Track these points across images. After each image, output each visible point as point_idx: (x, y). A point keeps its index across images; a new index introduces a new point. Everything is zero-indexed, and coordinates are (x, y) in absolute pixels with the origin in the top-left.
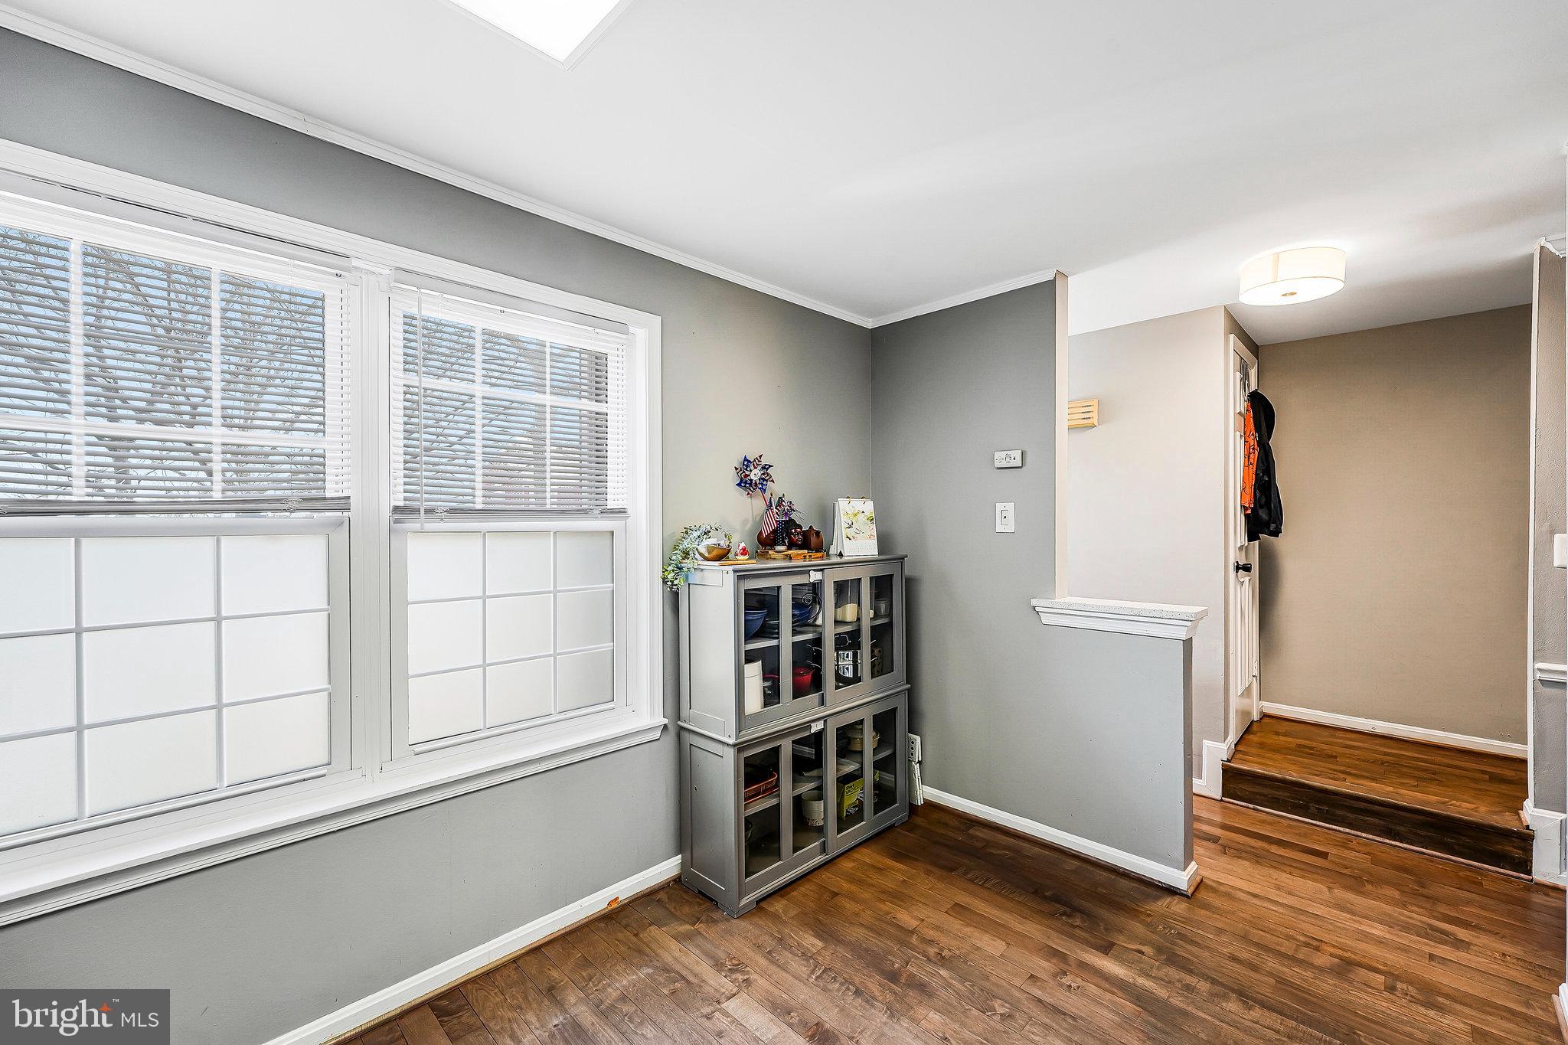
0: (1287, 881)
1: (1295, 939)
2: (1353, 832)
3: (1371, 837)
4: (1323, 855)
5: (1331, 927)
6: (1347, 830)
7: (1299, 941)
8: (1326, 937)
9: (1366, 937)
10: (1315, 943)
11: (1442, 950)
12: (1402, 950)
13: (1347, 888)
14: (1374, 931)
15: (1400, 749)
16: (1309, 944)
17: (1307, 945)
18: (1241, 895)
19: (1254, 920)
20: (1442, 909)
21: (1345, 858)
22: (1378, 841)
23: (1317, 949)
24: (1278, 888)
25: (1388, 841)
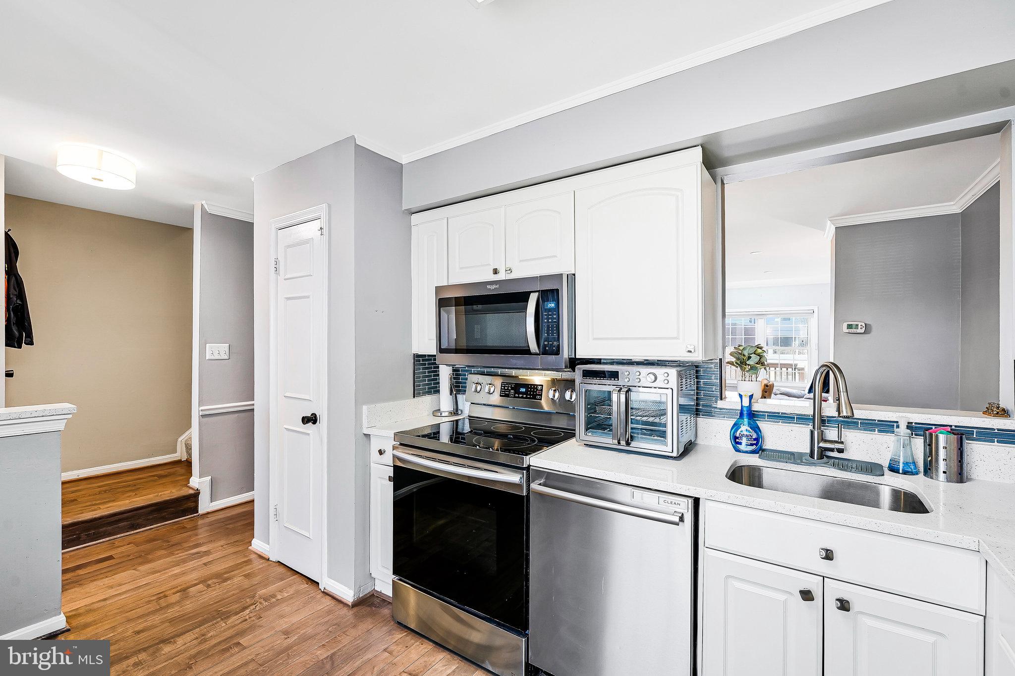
0: (110, 581)
1: (152, 601)
2: (111, 538)
3: (122, 535)
4: (110, 558)
5: (158, 584)
6: (108, 539)
7: (154, 600)
8: (163, 589)
9: (176, 576)
10: (162, 595)
11: (205, 559)
12: (194, 570)
13: (141, 564)
14: (175, 572)
15: (102, 482)
16: (160, 597)
17: (160, 598)
18: (96, 606)
19: (121, 610)
20: (186, 545)
21: (122, 552)
22: (127, 535)
23: (166, 596)
24: (111, 587)
25: (133, 532)
